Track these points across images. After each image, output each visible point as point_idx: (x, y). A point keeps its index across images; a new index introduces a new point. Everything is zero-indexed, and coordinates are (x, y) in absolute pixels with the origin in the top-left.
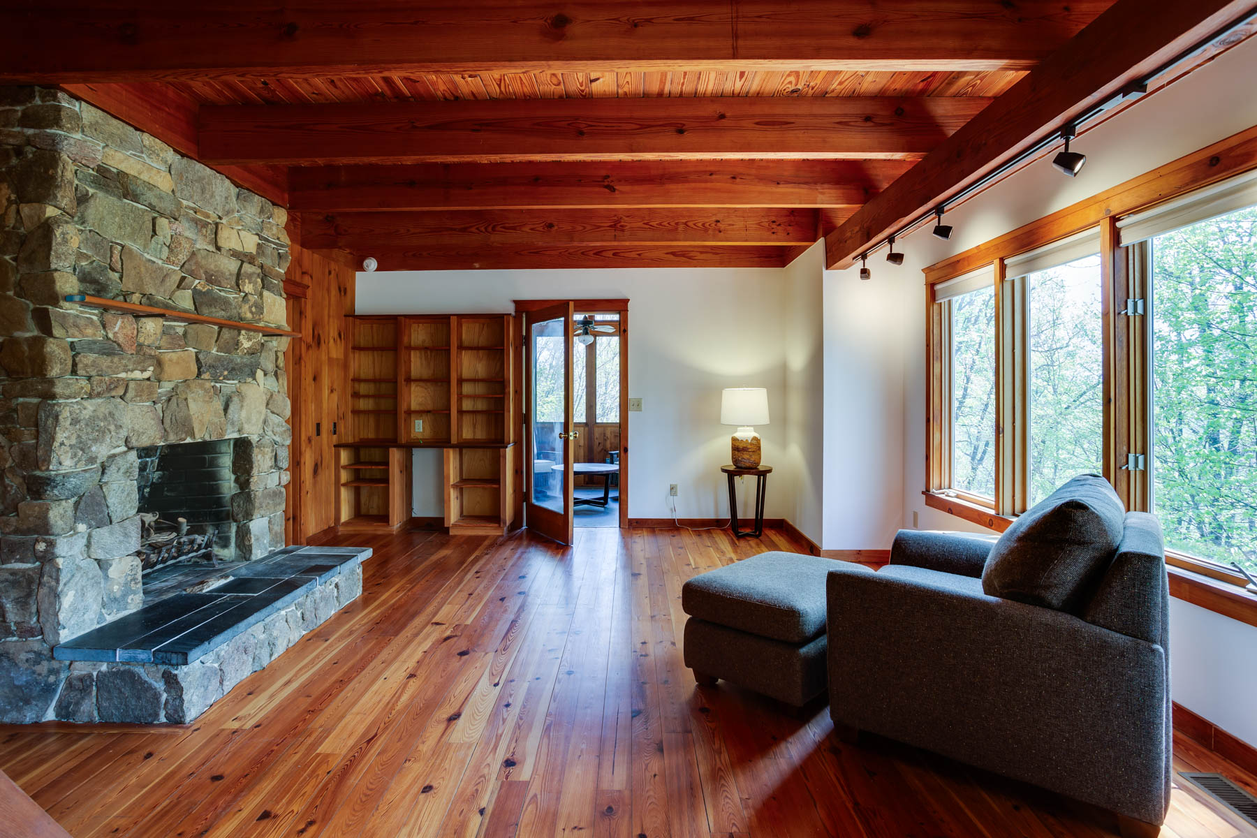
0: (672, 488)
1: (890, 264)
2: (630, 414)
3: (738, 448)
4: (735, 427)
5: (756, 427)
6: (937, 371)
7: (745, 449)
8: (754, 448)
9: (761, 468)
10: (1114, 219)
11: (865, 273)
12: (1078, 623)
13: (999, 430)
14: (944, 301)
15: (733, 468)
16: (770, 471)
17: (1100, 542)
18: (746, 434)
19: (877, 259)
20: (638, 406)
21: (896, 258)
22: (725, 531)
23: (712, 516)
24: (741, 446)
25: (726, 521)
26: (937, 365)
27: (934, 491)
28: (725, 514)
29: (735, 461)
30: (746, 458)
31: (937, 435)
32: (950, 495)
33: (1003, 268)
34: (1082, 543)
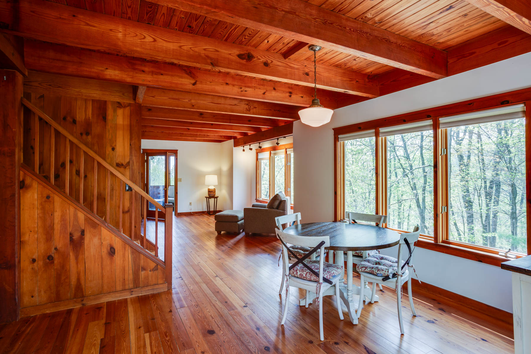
0: (190, 203)
1: (250, 150)
2: (178, 183)
3: (210, 191)
4: (209, 186)
5: (214, 186)
6: (258, 172)
7: (212, 192)
8: (214, 191)
9: (216, 196)
10: (286, 149)
11: (244, 150)
12: (277, 210)
13: (270, 185)
14: (260, 161)
15: (208, 196)
16: (218, 197)
17: (280, 199)
18: (212, 188)
19: (247, 147)
20: (181, 180)
21: (251, 149)
22: (206, 214)
23: (201, 210)
24: (211, 191)
25: (206, 212)
26: (258, 171)
27: (258, 198)
28: (205, 209)
29: (209, 194)
30: (212, 194)
31: (258, 186)
32: (261, 199)
33: (271, 153)
34: (278, 199)
